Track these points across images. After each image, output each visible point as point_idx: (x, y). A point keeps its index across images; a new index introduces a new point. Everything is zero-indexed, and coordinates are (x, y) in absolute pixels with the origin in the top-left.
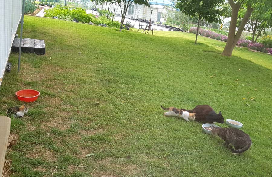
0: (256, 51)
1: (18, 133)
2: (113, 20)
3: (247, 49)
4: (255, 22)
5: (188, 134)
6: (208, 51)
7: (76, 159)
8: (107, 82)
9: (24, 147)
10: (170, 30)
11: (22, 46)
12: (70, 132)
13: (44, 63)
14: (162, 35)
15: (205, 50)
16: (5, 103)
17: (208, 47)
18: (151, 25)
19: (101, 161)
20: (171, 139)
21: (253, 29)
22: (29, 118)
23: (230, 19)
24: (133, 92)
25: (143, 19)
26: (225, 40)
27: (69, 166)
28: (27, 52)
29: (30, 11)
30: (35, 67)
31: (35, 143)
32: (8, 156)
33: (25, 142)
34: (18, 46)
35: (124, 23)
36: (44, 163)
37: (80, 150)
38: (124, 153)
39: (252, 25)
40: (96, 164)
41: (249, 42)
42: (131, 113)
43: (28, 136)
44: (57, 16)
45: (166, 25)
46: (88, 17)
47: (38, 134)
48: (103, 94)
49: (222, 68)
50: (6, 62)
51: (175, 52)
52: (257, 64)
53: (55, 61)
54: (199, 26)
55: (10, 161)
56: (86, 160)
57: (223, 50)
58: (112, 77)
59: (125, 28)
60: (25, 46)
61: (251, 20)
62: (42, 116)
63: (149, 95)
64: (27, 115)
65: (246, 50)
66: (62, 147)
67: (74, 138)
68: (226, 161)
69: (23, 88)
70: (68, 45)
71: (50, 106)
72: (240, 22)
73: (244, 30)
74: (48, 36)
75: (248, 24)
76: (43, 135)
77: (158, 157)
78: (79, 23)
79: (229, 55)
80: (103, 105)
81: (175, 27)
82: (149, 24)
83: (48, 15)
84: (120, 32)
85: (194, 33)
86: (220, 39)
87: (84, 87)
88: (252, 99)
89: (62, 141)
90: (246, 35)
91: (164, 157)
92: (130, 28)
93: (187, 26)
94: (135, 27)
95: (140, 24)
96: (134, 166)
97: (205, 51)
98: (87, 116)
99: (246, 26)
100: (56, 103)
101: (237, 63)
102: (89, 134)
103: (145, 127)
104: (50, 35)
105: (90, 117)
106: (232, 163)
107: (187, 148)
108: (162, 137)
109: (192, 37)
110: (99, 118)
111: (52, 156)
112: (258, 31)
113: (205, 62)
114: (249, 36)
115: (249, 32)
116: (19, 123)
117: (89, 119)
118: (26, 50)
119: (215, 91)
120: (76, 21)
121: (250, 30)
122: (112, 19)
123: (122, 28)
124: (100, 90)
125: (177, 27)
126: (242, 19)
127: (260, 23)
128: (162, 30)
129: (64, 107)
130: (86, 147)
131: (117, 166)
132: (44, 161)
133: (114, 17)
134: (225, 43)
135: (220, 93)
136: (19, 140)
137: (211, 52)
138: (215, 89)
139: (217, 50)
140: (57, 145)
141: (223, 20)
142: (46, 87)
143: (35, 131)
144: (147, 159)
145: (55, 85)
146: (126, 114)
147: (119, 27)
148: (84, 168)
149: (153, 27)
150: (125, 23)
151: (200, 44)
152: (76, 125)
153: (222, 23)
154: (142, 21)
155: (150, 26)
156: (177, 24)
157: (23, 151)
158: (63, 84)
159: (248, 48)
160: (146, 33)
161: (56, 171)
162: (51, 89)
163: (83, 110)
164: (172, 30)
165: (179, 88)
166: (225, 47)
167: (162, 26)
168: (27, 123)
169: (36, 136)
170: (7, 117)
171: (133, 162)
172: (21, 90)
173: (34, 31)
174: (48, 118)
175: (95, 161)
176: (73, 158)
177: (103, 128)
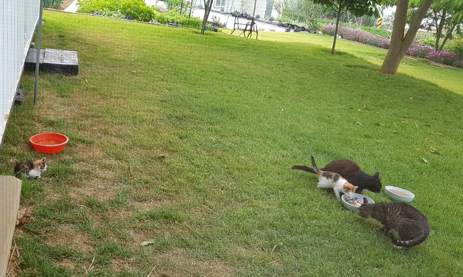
0: (442, 65)
1: (33, 203)
2: (191, 14)
3: (426, 62)
4: (442, 14)
5: (316, 211)
6: (355, 66)
7: (125, 249)
8: (178, 121)
9: (42, 227)
10: (288, 31)
11: (41, 62)
12: (116, 204)
13: (76, 89)
14: (273, 40)
15: (350, 64)
16: (12, 154)
17: (355, 59)
18: (255, 22)
19: (166, 253)
20: (285, 219)
21: (437, 27)
22: (50, 179)
23: (394, 8)
24: (222, 137)
25: (241, 13)
26: (386, 47)
27: (113, 261)
28: (49, 72)
29: (54, 4)
30: (62, 97)
31: (59, 221)
32: (16, 241)
33: (43, 219)
34: (35, 62)
35: (208, 20)
36: (73, 253)
37: (131, 234)
38: (205, 242)
39: (436, 19)
40: (158, 259)
41: (430, 50)
42: (217, 172)
43: (48, 209)
44: (97, 11)
45: (280, 21)
46: (149, 12)
47: (65, 206)
48: (172, 140)
49: (380, 96)
50: (16, 88)
51: (295, 69)
52: (444, 89)
53: (92, 86)
54: (340, 22)
55: (19, 250)
56: (142, 251)
57: (382, 64)
58: (187, 112)
59: (210, 29)
60: (46, 61)
61: (434, 9)
62: (71, 177)
63: (249, 143)
64: (47, 175)
65: (424, 64)
66: (102, 228)
67: (123, 214)
68: (382, 259)
69: (41, 130)
70: (114, 60)
71: (83, 161)
72: (414, 14)
73: (421, 28)
74: (83, 44)
75: (427, 17)
76: (73, 208)
77: (263, 250)
78: (134, 23)
79: (393, 73)
80: (170, 158)
81: (298, 25)
82: (251, 21)
83: (83, 9)
84: (202, 35)
85: (331, 35)
86: (376, 45)
87: (139, 129)
88: (433, 150)
89: (102, 219)
90: (425, 36)
91: (273, 249)
92: (219, 29)
93: (318, 23)
94: (228, 26)
95: (236, 22)
96: (221, 264)
97: (349, 66)
98: (145, 177)
99: (424, 21)
100: (93, 156)
101: (407, 87)
102: (146, 208)
103: (241, 198)
104: (87, 42)
105: (149, 179)
106: (393, 263)
107: (313, 235)
108: (270, 214)
109: (325, 42)
110: (164, 181)
111: (86, 243)
112: (447, 30)
113: (348, 85)
114: (430, 39)
115: (430, 31)
116: (34, 188)
117: (147, 182)
118: (47, 68)
119: (366, 136)
120: (129, 19)
121: (432, 28)
122: (188, 14)
123: (205, 28)
124: (167, 134)
125: (301, 25)
126: (416, 9)
127: (450, 16)
128: (273, 30)
129: (107, 162)
130: (142, 230)
131: (193, 263)
132: (73, 251)
133: (192, 11)
134: (385, 52)
135: (375, 139)
136: (34, 215)
137: (360, 67)
138: (365, 133)
139: (371, 63)
140: (95, 224)
141: (382, 12)
142: (79, 130)
143: (59, 202)
144: (243, 252)
145: (92, 125)
146: (209, 175)
147: (201, 27)
148: (137, 264)
149: (259, 25)
150: (210, 19)
151: (340, 53)
152: (125, 193)
153: (379, 17)
154: (239, 17)
155: (253, 24)
156: (301, 19)
157: (40, 234)
158: (106, 124)
159: (428, 60)
160: (246, 36)
161: (92, 268)
162: (86, 132)
163: (138, 167)
164: (292, 31)
165: (302, 131)
166: (385, 58)
167: (275, 24)
168: (47, 189)
169: (61, 209)
170: (15, 178)
171: (218, 257)
172: (39, 134)
173: (61, 36)
174: (81, 179)
175: (155, 253)
176: (120, 247)
177: (170, 198)
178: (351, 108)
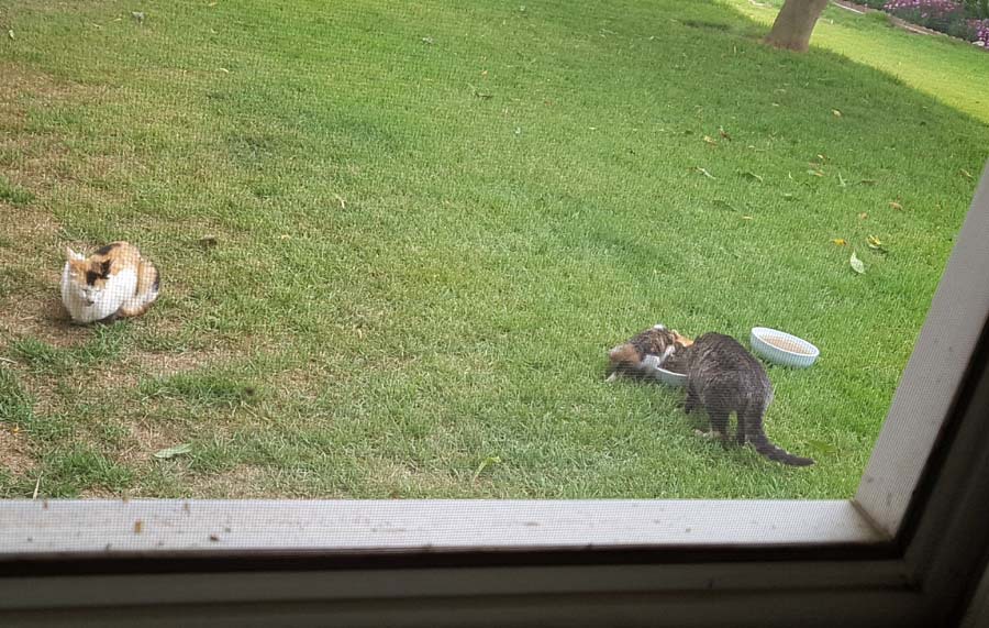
0: (923, 31)
3: (884, 19)
6: (706, 25)
7: (114, 467)
8: (253, 149)
12: (92, 355)
15: (693, 18)
19: (217, 479)
20: (508, 401)
24: (364, 196)
27: (84, 494)
37: (131, 430)
38: (313, 452)
40: (197, 491)
42: (349, 284)
48: (234, 200)
49: (762, 103)
51: (557, 24)
52: (917, 92)
56: (158, 474)
57: (774, 20)
58: (275, 128)
63: (430, 213)
65: (880, 25)
66: (57, 416)
67: (109, 381)
77: (453, 474)
79: (798, 46)
80: (231, 245)
87: (153, 168)
88: (875, 244)
89: (58, 392)
91: (478, 474)
97: (692, 24)
100: (33, 233)
101: (828, 83)
102: (167, 368)
103: (405, 348)
107: (574, 441)
108: (475, 390)
110: (215, 303)
111: (17, 451)
113: (686, 72)
119: (718, 204)
124: (224, 183)
130: (158, 421)
135: (740, 212)
137: (719, 27)
138: (718, 197)
139: (748, 18)
140: (39, 406)
144: (405, 478)
145: (30, 154)
146: (330, 289)
158: (65, 152)
159: (889, 15)
162: (12, 172)
165: (564, 187)
171: (345, 490)
175: (190, 478)
176: (101, 461)
177: (230, 344)
178: (688, 132)
